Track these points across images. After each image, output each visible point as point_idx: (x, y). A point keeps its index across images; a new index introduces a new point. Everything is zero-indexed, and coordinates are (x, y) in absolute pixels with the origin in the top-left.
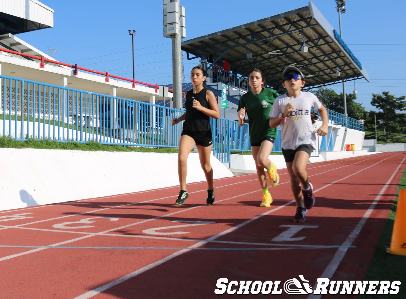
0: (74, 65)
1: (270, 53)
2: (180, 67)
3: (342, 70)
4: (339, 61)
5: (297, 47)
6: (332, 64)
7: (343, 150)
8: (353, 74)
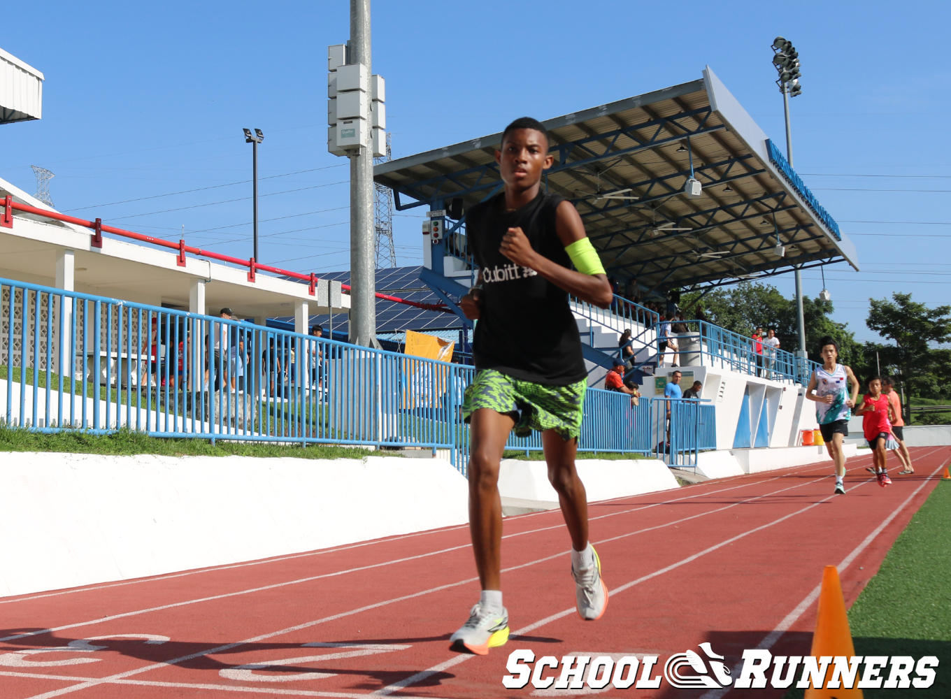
0: (94, 221)
1: (607, 196)
2: (369, 232)
3: (792, 241)
4: (782, 217)
5: (676, 182)
6: (765, 225)
7: (795, 444)
8: (818, 251)
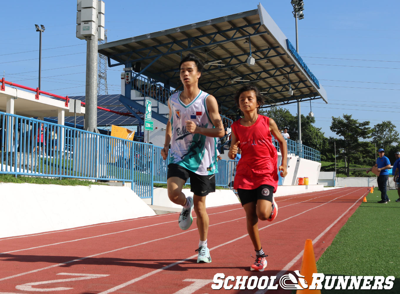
1: (210, 64)
2: (95, 77)
3: (297, 88)
4: (293, 76)
5: (243, 58)
6: (284, 80)
7: (295, 184)
8: (309, 93)
